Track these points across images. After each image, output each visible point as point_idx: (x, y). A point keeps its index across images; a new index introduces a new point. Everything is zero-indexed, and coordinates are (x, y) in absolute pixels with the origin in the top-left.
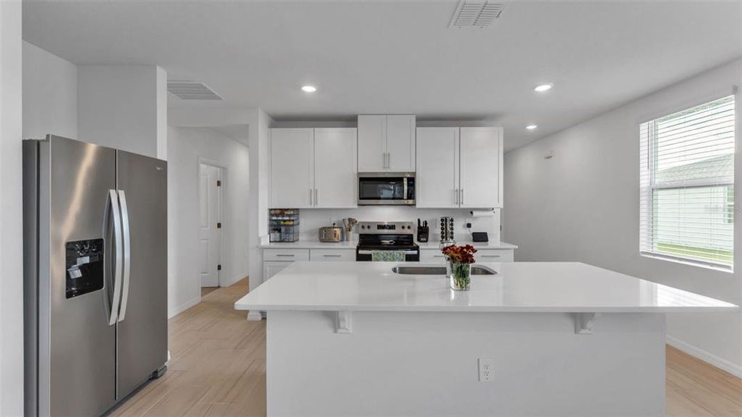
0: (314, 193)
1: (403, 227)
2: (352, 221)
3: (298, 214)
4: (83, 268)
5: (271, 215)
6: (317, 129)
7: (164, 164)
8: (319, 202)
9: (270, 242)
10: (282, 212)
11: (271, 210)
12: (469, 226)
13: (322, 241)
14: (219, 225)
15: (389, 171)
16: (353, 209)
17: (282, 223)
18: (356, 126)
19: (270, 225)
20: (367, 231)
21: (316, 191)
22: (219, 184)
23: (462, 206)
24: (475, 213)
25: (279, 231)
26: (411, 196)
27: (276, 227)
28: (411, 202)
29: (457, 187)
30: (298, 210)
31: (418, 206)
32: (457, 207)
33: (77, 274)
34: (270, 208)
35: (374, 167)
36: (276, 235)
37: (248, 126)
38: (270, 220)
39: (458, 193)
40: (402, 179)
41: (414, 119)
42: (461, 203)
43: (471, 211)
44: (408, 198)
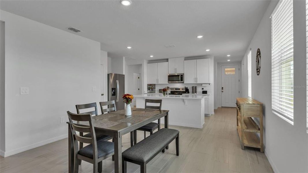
0: (157, 80)
1: (182, 89)
2: (168, 88)
3: (155, 86)
4: (113, 92)
5: (148, 86)
6: (159, 63)
7: (124, 75)
8: (159, 82)
9: (148, 92)
10: (150, 85)
12: (203, 89)
13: (160, 92)
14: (139, 89)
16: (167, 84)
18: (168, 61)
19: (148, 88)
20: (172, 90)
21: (158, 79)
22: (139, 78)
23: (197, 83)
24: (203, 85)
25: (150, 90)
26: (182, 80)
27: (149, 89)
28: (182, 82)
29: (196, 77)
30: (155, 84)
31: (184, 83)
32: (196, 83)
33: (113, 93)
34: (148, 84)
35: (172, 72)
37: (141, 64)
39: (196, 79)
40: (179, 75)
41: (183, 59)
42: (197, 82)
43: (202, 84)
44: (181, 81)
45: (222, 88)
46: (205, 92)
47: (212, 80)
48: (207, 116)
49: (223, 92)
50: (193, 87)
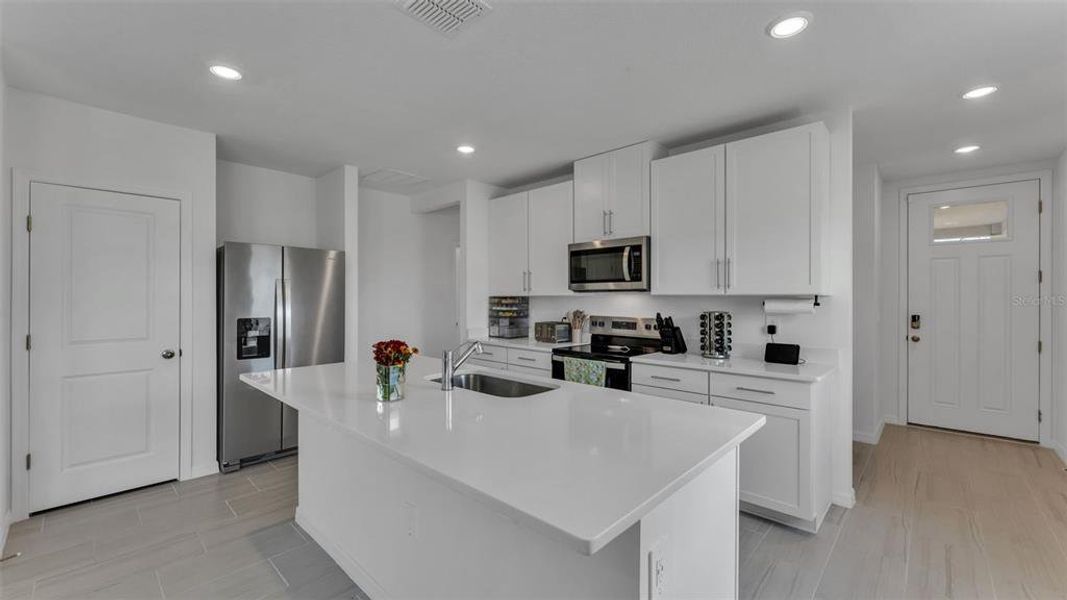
0: (528, 277)
1: (648, 327)
2: (578, 315)
3: (527, 304)
5: (491, 304)
9: (490, 336)
11: (491, 298)
12: (772, 330)
15: (612, 237)
17: (501, 314)
18: (571, 178)
19: (490, 316)
20: (599, 331)
21: (530, 273)
23: (730, 292)
24: (770, 306)
26: (641, 272)
27: (495, 319)
28: (636, 285)
29: (720, 256)
30: (526, 298)
31: (654, 292)
32: (722, 292)
34: (493, 295)
36: (495, 330)
37: (458, 204)
38: (491, 310)
39: (722, 268)
40: (621, 249)
41: (648, 149)
42: (727, 286)
43: (761, 301)
44: (633, 279)
45: (915, 319)
46: (782, 354)
47: (836, 277)
48: (795, 530)
49: (916, 340)
50: (703, 317)
